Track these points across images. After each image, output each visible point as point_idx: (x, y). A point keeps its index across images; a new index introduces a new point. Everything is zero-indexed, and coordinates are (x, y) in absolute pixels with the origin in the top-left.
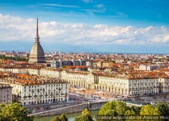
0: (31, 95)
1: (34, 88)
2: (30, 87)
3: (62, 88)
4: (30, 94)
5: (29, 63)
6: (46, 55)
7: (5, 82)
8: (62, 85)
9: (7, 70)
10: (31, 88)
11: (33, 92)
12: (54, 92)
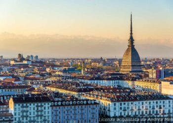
0: (123, 114)
1: (126, 106)
2: (121, 104)
3: (164, 106)
4: (121, 113)
5: (120, 72)
6: (142, 63)
7: (90, 96)
8: (164, 102)
9: (93, 81)
10: (123, 106)
11: (125, 110)
12: (153, 111)
